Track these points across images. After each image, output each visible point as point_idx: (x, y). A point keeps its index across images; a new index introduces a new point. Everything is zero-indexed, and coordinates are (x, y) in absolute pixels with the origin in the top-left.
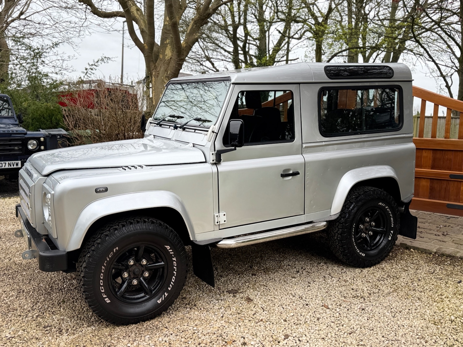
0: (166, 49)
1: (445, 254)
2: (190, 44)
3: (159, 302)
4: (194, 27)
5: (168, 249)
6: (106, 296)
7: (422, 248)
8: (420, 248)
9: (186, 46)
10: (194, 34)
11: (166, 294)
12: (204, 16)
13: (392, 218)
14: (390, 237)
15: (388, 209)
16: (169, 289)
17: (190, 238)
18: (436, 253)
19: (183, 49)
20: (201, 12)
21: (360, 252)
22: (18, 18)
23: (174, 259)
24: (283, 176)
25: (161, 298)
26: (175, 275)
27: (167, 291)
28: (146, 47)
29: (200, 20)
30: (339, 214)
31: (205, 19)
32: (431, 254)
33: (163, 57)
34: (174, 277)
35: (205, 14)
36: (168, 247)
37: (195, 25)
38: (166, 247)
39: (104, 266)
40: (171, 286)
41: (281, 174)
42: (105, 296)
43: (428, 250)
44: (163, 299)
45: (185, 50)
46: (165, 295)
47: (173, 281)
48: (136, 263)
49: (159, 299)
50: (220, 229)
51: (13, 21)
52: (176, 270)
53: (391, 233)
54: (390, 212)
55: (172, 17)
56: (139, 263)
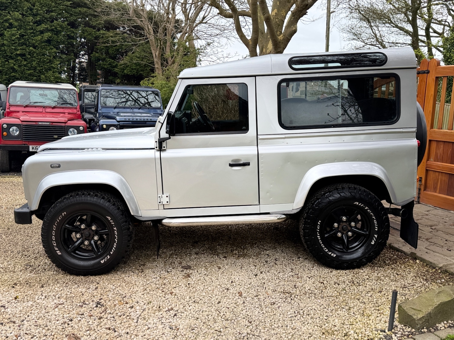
0: (268, 43)
1: (449, 271)
2: (287, 36)
3: (102, 262)
4: (292, 19)
5: (109, 219)
6: (58, 249)
7: (428, 261)
8: (426, 260)
9: (283, 39)
10: (292, 26)
11: (108, 256)
12: (301, 7)
13: (375, 221)
14: (373, 241)
15: (368, 210)
16: (111, 253)
17: (130, 213)
18: (440, 268)
19: (280, 42)
20: (298, 4)
21: (329, 251)
22: (201, 22)
23: (115, 229)
24: (231, 165)
25: (104, 260)
26: (116, 242)
27: (110, 255)
28: (250, 43)
29: (297, 12)
30: (300, 209)
31: (303, 10)
32: (434, 268)
33: (265, 51)
34: (115, 244)
35: (302, 6)
36: (109, 218)
37: (293, 18)
38: (108, 217)
39: (55, 225)
40: (112, 250)
41: (229, 164)
42: (56, 249)
43: (434, 263)
44: (106, 260)
45: (282, 43)
46: (107, 258)
47: (115, 247)
48: (87, 227)
49: (102, 260)
50: (164, 209)
51: (196, 26)
52: (117, 238)
53: (375, 237)
54: (372, 214)
55: (264, 12)
56: (90, 228)
